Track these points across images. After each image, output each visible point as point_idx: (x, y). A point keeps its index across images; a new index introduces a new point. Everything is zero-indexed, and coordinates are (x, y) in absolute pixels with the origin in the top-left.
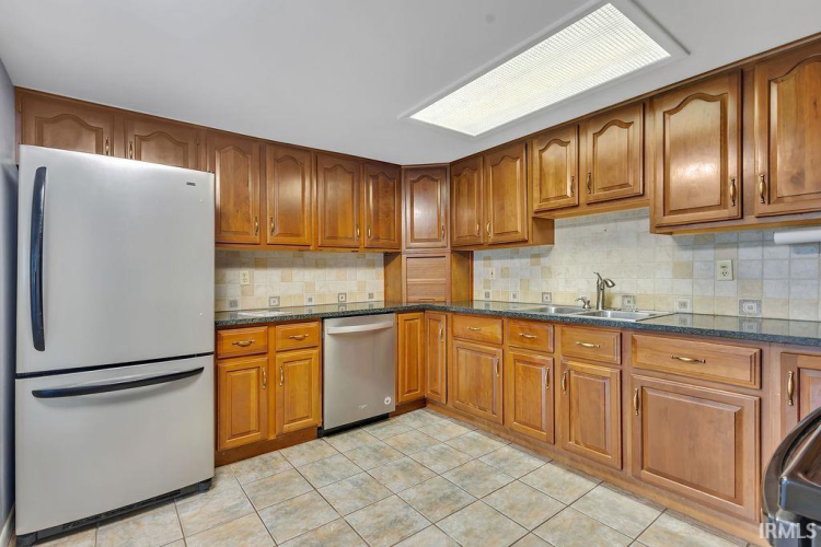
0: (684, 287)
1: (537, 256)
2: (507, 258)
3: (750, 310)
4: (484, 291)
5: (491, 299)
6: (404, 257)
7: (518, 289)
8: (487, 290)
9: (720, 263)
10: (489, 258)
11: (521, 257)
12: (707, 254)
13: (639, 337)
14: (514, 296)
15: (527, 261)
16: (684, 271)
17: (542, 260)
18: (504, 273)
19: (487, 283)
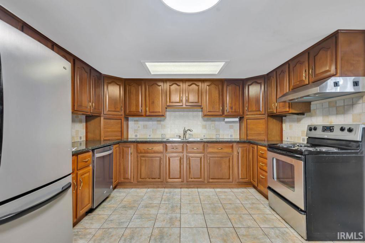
0: (204, 131)
1: (160, 121)
2: (146, 121)
3: (218, 136)
4: (134, 134)
5: (138, 137)
6: (102, 118)
7: (151, 133)
8: (136, 134)
9: (212, 125)
10: (137, 121)
11: (153, 121)
12: (209, 123)
13: (209, 144)
14: (150, 136)
15: (155, 123)
16: (205, 127)
17: (162, 123)
18: (145, 127)
19: (136, 131)
